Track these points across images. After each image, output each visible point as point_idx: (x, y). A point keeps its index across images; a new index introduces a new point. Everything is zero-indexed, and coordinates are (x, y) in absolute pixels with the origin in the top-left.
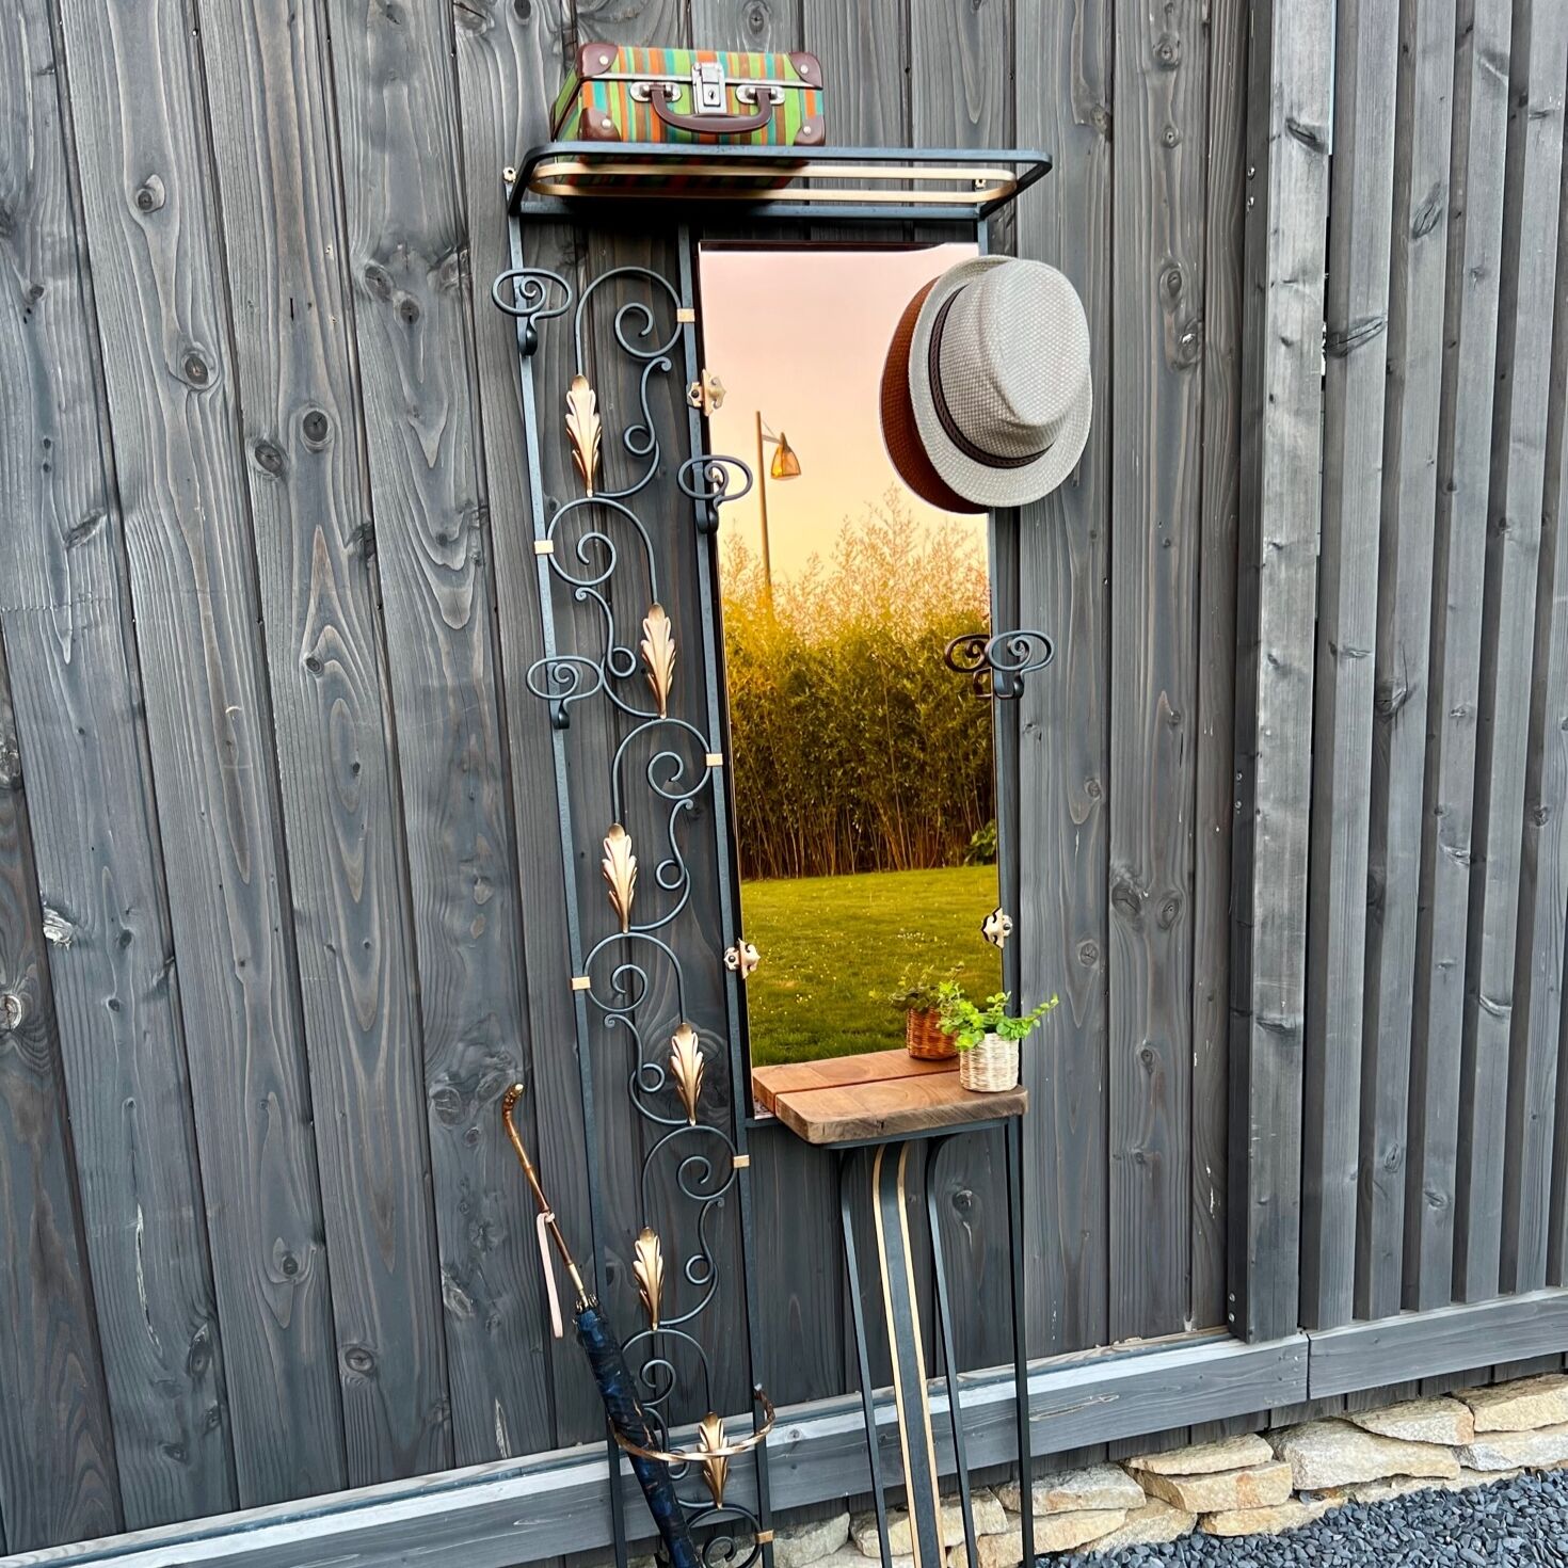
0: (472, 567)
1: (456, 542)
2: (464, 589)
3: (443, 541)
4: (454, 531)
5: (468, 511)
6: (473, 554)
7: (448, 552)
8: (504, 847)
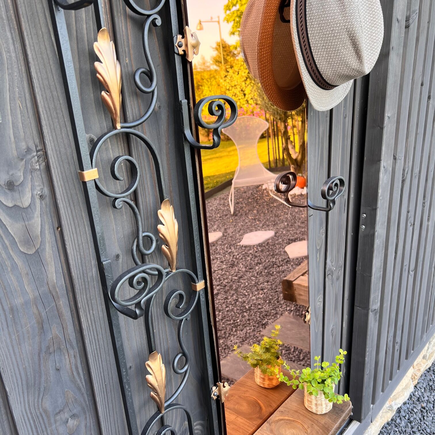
0: (38, 201)
1: (22, 184)
2: (33, 221)
3: (11, 186)
4: (19, 175)
5: (29, 157)
6: (37, 192)
7: (16, 195)
8: (84, 390)
